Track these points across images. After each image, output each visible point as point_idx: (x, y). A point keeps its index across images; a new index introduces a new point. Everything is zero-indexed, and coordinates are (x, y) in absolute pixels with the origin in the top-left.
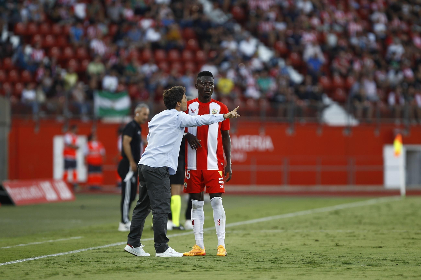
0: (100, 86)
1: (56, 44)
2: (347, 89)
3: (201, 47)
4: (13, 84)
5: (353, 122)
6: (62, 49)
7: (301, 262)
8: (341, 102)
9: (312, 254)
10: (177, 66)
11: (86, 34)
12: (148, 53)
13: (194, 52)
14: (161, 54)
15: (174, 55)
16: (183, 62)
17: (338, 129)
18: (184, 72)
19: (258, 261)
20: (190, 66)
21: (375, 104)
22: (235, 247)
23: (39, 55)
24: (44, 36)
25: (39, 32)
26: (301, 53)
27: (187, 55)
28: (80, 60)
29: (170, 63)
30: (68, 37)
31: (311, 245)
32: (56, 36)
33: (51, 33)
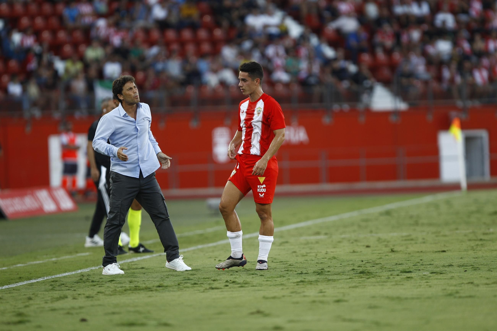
0: (101, 75)
1: (47, 27)
2: (393, 66)
3: (218, 25)
5: (402, 106)
6: (54, 32)
7: (352, 272)
8: (387, 83)
9: (364, 262)
10: (191, 48)
12: (156, 34)
13: (210, 30)
14: (171, 34)
15: (187, 34)
16: (197, 42)
17: (385, 114)
19: (302, 273)
20: (206, 47)
21: (426, 83)
22: (272, 258)
23: (30, 41)
24: (32, 18)
25: (27, 13)
27: (203, 34)
28: (75, 45)
29: (182, 43)
30: (61, 18)
31: (361, 252)
32: (46, 18)
33: (40, 13)
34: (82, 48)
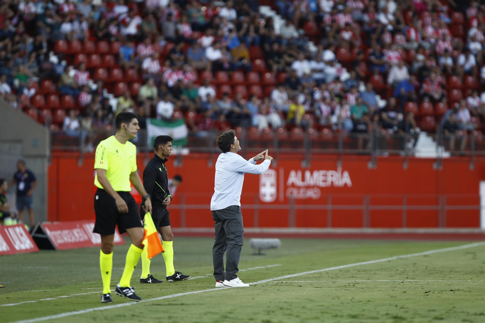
1: (103, 65)
2: (438, 116)
3: (269, 69)
4: (53, 111)
5: (446, 155)
6: (109, 70)
7: (385, 317)
8: (431, 132)
9: (398, 307)
10: (241, 90)
11: (136, 54)
12: (208, 75)
13: (261, 74)
14: (222, 76)
15: (238, 76)
16: (248, 85)
17: (430, 161)
18: (249, 97)
19: (336, 316)
20: (256, 89)
22: (309, 299)
23: (83, 77)
24: (89, 55)
25: (83, 51)
26: (385, 75)
27: (253, 77)
28: (129, 83)
29: (233, 86)
30: (116, 56)
31: (395, 297)
32: (102, 55)
33: (97, 52)
34: (136, 86)
